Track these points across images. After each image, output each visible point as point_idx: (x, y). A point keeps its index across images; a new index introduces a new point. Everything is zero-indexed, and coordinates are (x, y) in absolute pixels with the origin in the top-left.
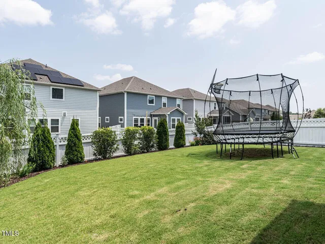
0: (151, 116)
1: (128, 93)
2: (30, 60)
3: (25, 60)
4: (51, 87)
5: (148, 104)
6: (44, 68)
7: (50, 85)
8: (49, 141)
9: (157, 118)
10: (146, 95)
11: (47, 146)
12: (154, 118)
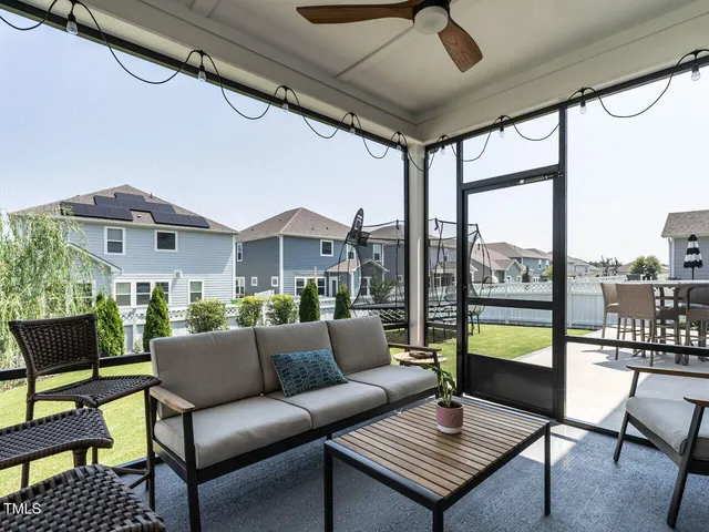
0: (327, 274)
1: (285, 237)
2: (127, 187)
3: (118, 188)
4: (156, 232)
5: (322, 255)
6: (148, 200)
7: (154, 228)
8: (113, 319)
9: (335, 278)
10: (319, 239)
11: (110, 326)
12: (332, 279)
